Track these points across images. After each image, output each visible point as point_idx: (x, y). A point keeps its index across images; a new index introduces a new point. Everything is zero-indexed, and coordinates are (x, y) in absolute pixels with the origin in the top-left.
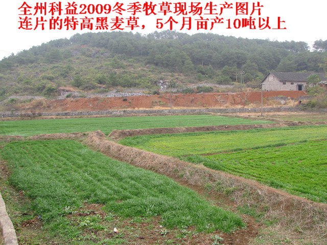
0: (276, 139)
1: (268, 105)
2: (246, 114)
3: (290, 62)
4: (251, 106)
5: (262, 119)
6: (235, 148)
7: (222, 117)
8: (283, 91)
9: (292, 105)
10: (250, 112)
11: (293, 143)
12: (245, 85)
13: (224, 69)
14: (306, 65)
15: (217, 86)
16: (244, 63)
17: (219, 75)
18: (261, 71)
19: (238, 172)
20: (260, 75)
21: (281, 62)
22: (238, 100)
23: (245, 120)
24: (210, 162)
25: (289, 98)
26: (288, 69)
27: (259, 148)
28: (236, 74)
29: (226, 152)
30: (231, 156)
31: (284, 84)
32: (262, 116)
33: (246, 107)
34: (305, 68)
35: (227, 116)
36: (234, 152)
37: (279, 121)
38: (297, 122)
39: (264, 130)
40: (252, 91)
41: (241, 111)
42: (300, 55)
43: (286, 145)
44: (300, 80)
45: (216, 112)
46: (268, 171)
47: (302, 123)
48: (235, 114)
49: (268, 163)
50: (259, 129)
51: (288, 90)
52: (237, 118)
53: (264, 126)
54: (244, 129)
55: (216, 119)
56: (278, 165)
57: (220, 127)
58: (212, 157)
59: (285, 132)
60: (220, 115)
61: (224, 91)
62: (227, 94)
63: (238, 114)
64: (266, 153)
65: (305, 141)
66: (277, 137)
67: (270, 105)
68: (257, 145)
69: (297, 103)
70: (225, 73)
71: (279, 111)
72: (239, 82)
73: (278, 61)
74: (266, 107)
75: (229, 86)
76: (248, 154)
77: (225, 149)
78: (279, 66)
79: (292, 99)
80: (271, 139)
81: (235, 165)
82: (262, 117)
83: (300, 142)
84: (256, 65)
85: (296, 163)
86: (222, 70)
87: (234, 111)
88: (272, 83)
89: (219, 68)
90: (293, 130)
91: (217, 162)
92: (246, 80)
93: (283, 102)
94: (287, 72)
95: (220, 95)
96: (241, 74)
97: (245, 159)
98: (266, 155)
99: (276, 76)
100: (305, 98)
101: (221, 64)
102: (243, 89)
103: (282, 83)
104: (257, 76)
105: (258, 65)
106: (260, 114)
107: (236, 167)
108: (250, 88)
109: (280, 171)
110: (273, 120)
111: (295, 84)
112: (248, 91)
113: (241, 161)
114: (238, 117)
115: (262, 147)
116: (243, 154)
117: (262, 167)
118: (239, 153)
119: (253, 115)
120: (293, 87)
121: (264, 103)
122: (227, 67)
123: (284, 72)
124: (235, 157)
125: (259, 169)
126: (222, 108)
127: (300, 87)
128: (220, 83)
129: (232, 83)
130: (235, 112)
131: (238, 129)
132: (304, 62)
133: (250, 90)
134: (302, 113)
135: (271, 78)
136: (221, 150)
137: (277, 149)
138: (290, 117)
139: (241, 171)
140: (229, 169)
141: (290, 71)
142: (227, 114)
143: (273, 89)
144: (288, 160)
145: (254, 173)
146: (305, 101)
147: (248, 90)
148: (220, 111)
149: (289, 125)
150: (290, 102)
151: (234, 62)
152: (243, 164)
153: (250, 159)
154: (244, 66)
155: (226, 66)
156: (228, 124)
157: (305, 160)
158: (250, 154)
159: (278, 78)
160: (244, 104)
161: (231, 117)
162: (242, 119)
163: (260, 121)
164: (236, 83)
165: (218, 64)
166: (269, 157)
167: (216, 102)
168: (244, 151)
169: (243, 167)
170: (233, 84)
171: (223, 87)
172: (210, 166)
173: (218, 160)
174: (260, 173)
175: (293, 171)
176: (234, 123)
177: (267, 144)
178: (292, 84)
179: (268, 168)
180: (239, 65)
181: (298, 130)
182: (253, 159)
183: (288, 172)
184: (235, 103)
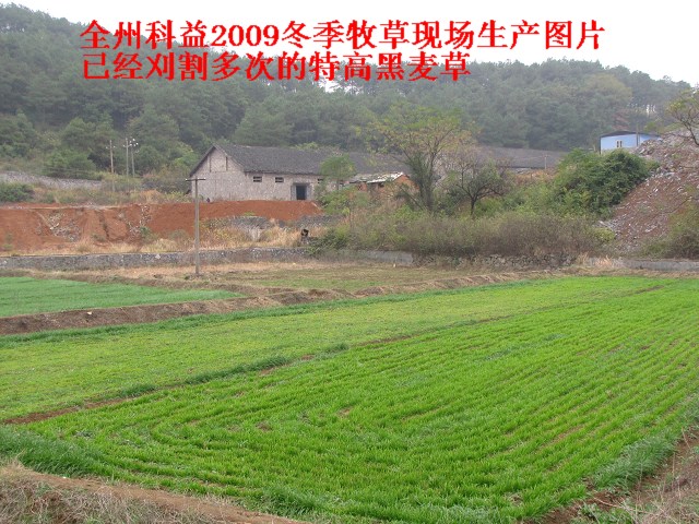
0: (254, 346)
1: (213, 243)
2: (148, 273)
3: (271, 118)
4: (160, 247)
5: (200, 285)
6: (129, 384)
7: (71, 282)
8: (254, 202)
9: (283, 242)
10: (157, 264)
11: (309, 356)
12: (138, 182)
13: (69, 127)
14: (314, 128)
15: (48, 181)
16: (136, 114)
17: (51, 147)
18: (188, 139)
19: (155, 472)
20: (186, 151)
21: (248, 115)
22: (118, 227)
23: (147, 290)
24: (46, 447)
25: (273, 221)
26: (266, 138)
27: (208, 378)
28: (111, 147)
29: (99, 401)
30: (118, 416)
31: (257, 180)
32: (197, 275)
33: (145, 250)
34: (314, 138)
35: (85, 279)
36: (128, 400)
37: (253, 290)
38: (304, 290)
39: (213, 319)
40: (161, 200)
41: (131, 261)
42: (299, 98)
43: (289, 362)
44: (300, 171)
45: (47, 269)
46: (252, 454)
47: (320, 294)
48: (111, 273)
49: (248, 428)
50: (195, 315)
51: (267, 197)
52: (120, 286)
53: (212, 307)
54: (149, 319)
55: (51, 292)
56: (280, 430)
57: (69, 317)
58: (49, 427)
59: (277, 324)
60: (62, 277)
61: (70, 201)
62: (82, 210)
63: (122, 272)
64: (234, 393)
65: (342, 348)
66: (255, 338)
67: (221, 241)
68: (200, 371)
69: (295, 235)
70: (71, 140)
71: (245, 261)
72: (119, 171)
73: (239, 114)
74: (207, 248)
75: (87, 185)
76: (178, 403)
77: (92, 393)
78: (240, 128)
79: (282, 224)
80: (240, 348)
81: (140, 445)
82: (198, 281)
83: (328, 351)
84: (173, 122)
85: (335, 420)
86: (63, 133)
87: (108, 262)
88: (221, 178)
89: (52, 124)
90: (299, 316)
91: (71, 444)
92: (142, 166)
93: (255, 233)
94: (265, 145)
95: (55, 212)
96: (125, 146)
97: (168, 421)
98: (236, 400)
99: (233, 156)
100: (317, 220)
101: (59, 114)
102: (132, 196)
103: (249, 179)
104: (175, 155)
105: (180, 122)
106: (190, 270)
107: (144, 452)
108: (154, 192)
109: (293, 453)
110: (234, 288)
111: (288, 182)
112: (149, 200)
113: (156, 430)
114: (123, 281)
115: (216, 375)
116: (160, 406)
117: (232, 443)
118: (145, 401)
119: (169, 273)
120: (284, 191)
121: (204, 237)
122: (80, 121)
123: (257, 145)
124: (135, 416)
125: (225, 454)
126: (65, 253)
127: (301, 191)
128: (57, 173)
129: (97, 174)
130: (111, 267)
131: (128, 319)
132: (310, 121)
133: (154, 197)
134: (312, 265)
135: (217, 163)
136: (79, 396)
137: (265, 376)
138: (280, 276)
139: (163, 467)
140: (122, 466)
141: (271, 145)
142: (86, 273)
143: (225, 196)
144: (308, 412)
145: (210, 469)
146: (317, 230)
147: (150, 197)
148: (61, 262)
149: (284, 302)
150: (275, 234)
151: (102, 108)
152: (164, 442)
153: (188, 420)
154: (133, 122)
155: (78, 121)
156: (92, 304)
157: (357, 408)
158: (183, 401)
159: (239, 162)
160: (140, 240)
161: (101, 281)
162: (138, 288)
163: (192, 292)
164: (111, 176)
165: (48, 111)
166: (247, 407)
167: (45, 234)
168: (161, 393)
169: (168, 450)
170: (100, 179)
171: (67, 186)
172: (46, 464)
173: (74, 433)
174: (231, 467)
175: (333, 449)
176: (111, 301)
177: (233, 364)
178: (279, 180)
179: (253, 447)
180: (120, 119)
181: (312, 316)
182: (197, 419)
183: (320, 452)
184: (107, 236)
